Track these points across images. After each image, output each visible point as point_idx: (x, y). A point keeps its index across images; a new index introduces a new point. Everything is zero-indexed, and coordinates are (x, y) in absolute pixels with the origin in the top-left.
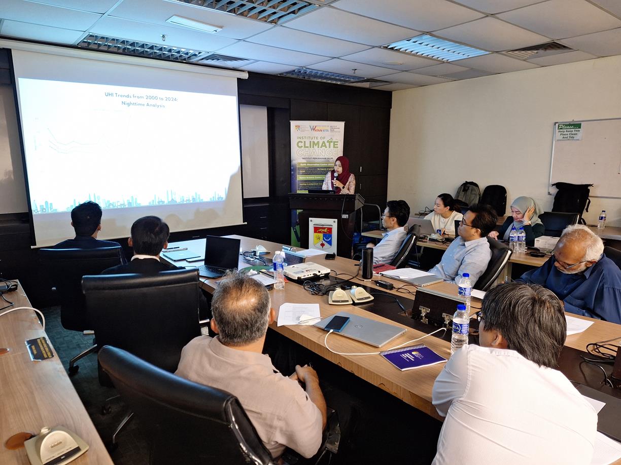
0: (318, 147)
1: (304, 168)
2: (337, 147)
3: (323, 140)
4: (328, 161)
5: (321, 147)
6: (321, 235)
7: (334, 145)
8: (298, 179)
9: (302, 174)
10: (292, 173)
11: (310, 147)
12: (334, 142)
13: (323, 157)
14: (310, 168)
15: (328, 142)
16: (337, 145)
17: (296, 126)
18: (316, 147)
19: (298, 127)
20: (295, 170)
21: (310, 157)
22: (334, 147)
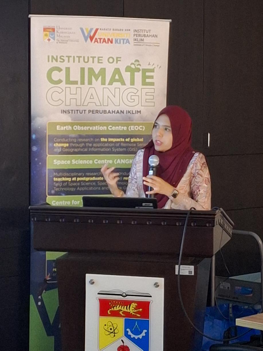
0: (103, 83)
1: (66, 137)
2: (152, 84)
3: (115, 65)
4: (130, 119)
5: (111, 83)
6: (119, 323)
7: (144, 77)
8: (49, 166)
9: (61, 153)
10: (34, 149)
11: (83, 83)
12: (145, 71)
13: (116, 109)
14: (80, 136)
15: (128, 69)
16: (152, 77)
17: (45, 29)
18: (97, 83)
19: (50, 30)
20: (40, 142)
21: (81, 108)
22: (144, 83)
